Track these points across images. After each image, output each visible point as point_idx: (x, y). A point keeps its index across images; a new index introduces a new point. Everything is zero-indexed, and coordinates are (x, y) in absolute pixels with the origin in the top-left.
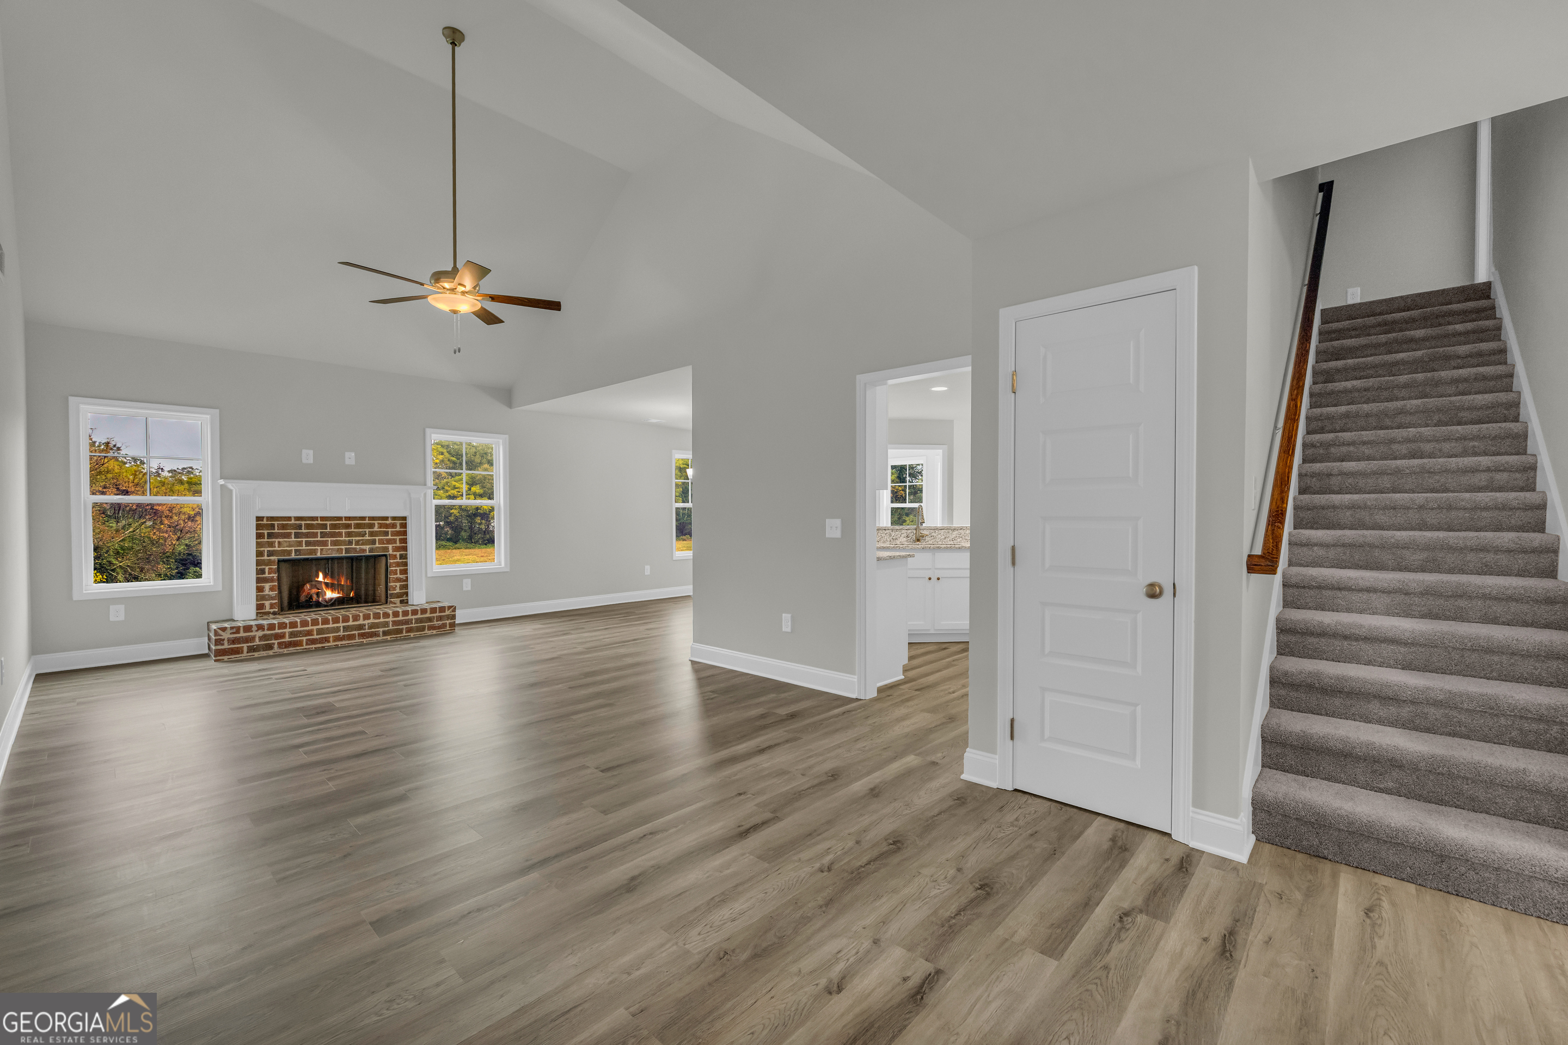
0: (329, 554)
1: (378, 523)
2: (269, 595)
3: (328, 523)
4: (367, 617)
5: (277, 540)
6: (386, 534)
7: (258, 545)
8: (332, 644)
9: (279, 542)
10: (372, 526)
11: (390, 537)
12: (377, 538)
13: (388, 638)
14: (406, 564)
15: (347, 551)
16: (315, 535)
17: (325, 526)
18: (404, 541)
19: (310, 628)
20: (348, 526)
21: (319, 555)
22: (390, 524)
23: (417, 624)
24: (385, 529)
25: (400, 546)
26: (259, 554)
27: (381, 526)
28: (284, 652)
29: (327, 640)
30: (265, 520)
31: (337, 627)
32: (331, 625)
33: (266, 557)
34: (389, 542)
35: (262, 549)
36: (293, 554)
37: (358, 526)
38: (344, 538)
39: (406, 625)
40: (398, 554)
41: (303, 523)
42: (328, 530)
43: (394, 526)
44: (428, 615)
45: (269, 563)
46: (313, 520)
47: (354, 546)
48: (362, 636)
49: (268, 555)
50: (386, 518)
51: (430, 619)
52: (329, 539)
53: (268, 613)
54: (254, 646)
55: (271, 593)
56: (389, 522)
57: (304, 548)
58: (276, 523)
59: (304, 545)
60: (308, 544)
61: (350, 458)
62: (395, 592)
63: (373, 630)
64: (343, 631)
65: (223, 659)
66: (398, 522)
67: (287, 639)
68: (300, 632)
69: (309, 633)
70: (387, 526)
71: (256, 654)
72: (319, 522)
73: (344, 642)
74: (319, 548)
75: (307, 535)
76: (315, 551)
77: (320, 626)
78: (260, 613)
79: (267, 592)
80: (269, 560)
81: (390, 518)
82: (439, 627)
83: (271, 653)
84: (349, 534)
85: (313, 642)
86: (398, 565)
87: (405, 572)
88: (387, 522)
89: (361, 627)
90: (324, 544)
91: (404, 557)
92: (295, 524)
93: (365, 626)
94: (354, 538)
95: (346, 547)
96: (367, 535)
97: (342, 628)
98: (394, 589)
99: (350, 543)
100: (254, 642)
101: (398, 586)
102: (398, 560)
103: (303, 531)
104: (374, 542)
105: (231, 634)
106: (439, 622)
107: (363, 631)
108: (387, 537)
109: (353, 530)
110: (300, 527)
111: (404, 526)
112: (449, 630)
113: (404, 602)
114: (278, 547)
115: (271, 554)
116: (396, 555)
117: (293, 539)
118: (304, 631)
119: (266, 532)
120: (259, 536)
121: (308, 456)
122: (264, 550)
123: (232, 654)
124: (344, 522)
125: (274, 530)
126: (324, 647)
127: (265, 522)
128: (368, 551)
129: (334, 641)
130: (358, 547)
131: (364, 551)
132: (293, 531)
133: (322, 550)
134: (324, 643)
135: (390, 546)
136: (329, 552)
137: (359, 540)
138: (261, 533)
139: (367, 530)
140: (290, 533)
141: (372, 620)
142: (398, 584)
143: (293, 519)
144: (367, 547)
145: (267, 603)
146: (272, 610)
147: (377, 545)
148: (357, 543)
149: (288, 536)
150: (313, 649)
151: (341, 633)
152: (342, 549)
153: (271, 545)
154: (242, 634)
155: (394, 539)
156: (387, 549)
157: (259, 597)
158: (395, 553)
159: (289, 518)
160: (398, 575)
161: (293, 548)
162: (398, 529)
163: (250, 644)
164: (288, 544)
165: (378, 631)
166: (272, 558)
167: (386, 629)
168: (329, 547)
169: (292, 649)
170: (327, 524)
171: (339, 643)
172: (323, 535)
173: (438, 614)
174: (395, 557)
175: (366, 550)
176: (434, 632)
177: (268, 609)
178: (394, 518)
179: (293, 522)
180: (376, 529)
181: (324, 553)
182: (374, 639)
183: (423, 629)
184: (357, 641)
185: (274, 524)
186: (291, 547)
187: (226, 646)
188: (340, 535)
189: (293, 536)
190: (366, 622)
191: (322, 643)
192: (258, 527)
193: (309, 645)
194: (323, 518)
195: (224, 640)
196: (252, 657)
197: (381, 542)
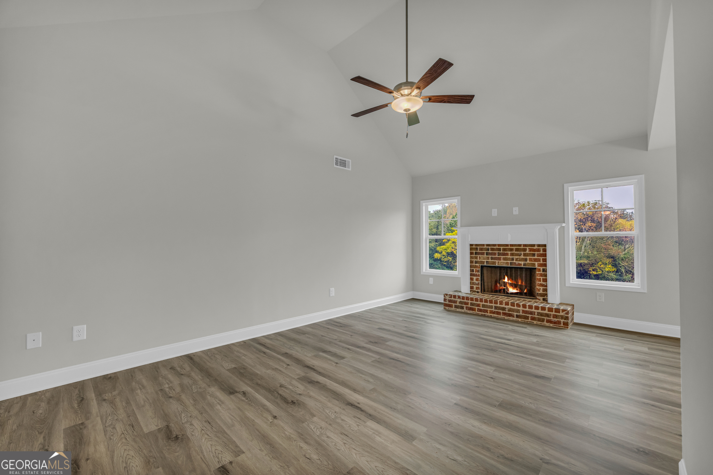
0: (502, 265)
1: (529, 249)
2: (475, 282)
3: (502, 248)
4: (507, 304)
5: (479, 256)
6: (534, 255)
7: (471, 258)
8: (489, 314)
9: (479, 257)
10: (525, 250)
11: (536, 257)
12: (528, 258)
13: (520, 320)
14: (546, 276)
15: (511, 263)
16: (495, 254)
17: (499, 250)
18: (545, 260)
19: (479, 303)
20: (511, 250)
21: (497, 265)
22: (536, 249)
23: (538, 316)
24: (533, 252)
25: (543, 263)
26: (471, 262)
27: (530, 250)
28: (468, 312)
29: (486, 311)
30: (474, 245)
31: (492, 305)
32: (488, 304)
33: (474, 264)
34: (536, 260)
35: (473, 260)
36: (485, 263)
37: (517, 250)
38: (509, 257)
39: (531, 314)
40: (541, 268)
41: (490, 247)
42: (502, 252)
43: (539, 250)
44: (546, 312)
45: (476, 267)
46: (494, 246)
47: (514, 261)
48: (505, 314)
49: (475, 263)
50: (534, 245)
51: (547, 315)
52: (502, 257)
53: (475, 291)
54: (457, 305)
55: (476, 282)
56: (536, 247)
57: (490, 260)
58: (478, 247)
59: (490, 259)
60: (492, 258)
61: (516, 211)
62: (540, 292)
63: (510, 312)
64: (495, 309)
65: (446, 308)
66: (541, 248)
67: (469, 306)
68: (475, 304)
69: (478, 305)
70: (534, 250)
71: (458, 310)
72: (497, 247)
73: (495, 315)
74: (497, 261)
75: (491, 254)
76: (495, 263)
77: (483, 303)
78: (472, 291)
79: (475, 281)
80: (476, 265)
81: (536, 245)
82: (555, 323)
83: (463, 311)
84: (512, 255)
85: (480, 310)
86: (541, 275)
87: (545, 280)
88: (534, 248)
89: (504, 309)
90: (499, 259)
91: (545, 270)
92: (486, 248)
93: (506, 309)
94: (515, 257)
95: (510, 261)
96: (522, 255)
97: (494, 307)
98: (539, 290)
99: (513, 259)
100: (457, 304)
101: (542, 289)
102: (542, 272)
103: (490, 252)
104: (526, 260)
105: (449, 297)
106: (555, 319)
107: (505, 312)
108: (534, 257)
109: (514, 252)
110: (488, 249)
111: (545, 250)
112: (563, 327)
113: (545, 300)
114: (479, 259)
115: (476, 262)
116: (540, 269)
117: (485, 256)
118: (476, 303)
119: (474, 251)
120: (471, 253)
121: (495, 212)
122: (474, 261)
123: (449, 307)
124: (509, 247)
125: (477, 250)
126: (485, 315)
127: (474, 247)
128: (522, 265)
129: (490, 313)
130: (517, 262)
131: (520, 264)
132: (485, 252)
133: (498, 262)
134: (485, 313)
135: (536, 263)
136: (502, 264)
137: (517, 258)
138: (472, 252)
139: (522, 253)
140: (484, 253)
141: (510, 306)
142: (542, 288)
143: (485, 245)
144: (522, 263)
145: (475, 286)
146: (477, 290)
147: (528, 262)
148: (517, 260)
149: (483, 254)
150: (480, 314)
151: (493, 310)
152: (508, 263)
153: (476, 258)
154: (453, 299)
155: (539, 259)
156: (534, 264)
157: (471, 283)
158: (539, 268)
159: (483, 245)
160: (542, 282)
161: (485, 260)
162: (541, 252)
163: (455, 304)
164: (483, 258)
165: (513, 314)
166: (477, 264)
167: (518, 314)
168: (502, 261)
169: (471, 312)
170: (500, 248)
171: (493, 315)
172: (499, 254)
173: (554, 313)
174: (539, 270)
175: (521, 264)
176: (551, 325)
177: (475, 289)
178: (539, 245)
179: (485, 247)
180: (527, 252)
181: (499, 264)
182: (511, 318)
183: (543, 320)
184: (502, 316)
185: (477, 248)
186: (484, 259)
187: (447, 303)
188: (507, 254)
189: (485, 254)
190: (507, 307)
191: (485, 312)
192: (471, 249)
193: (479, 311)
194: (499, 245)
195: (446, 299)
196: (456, 310)
197: (530, 260)
